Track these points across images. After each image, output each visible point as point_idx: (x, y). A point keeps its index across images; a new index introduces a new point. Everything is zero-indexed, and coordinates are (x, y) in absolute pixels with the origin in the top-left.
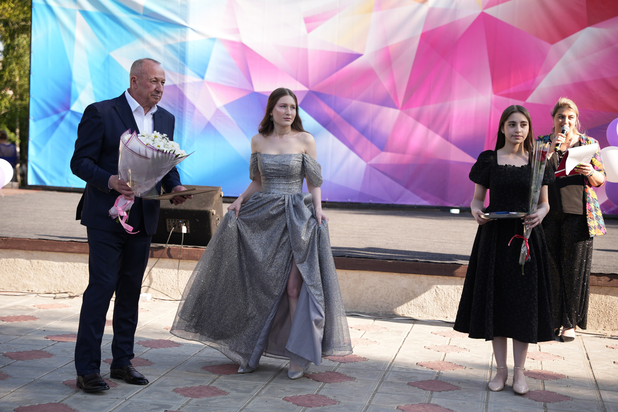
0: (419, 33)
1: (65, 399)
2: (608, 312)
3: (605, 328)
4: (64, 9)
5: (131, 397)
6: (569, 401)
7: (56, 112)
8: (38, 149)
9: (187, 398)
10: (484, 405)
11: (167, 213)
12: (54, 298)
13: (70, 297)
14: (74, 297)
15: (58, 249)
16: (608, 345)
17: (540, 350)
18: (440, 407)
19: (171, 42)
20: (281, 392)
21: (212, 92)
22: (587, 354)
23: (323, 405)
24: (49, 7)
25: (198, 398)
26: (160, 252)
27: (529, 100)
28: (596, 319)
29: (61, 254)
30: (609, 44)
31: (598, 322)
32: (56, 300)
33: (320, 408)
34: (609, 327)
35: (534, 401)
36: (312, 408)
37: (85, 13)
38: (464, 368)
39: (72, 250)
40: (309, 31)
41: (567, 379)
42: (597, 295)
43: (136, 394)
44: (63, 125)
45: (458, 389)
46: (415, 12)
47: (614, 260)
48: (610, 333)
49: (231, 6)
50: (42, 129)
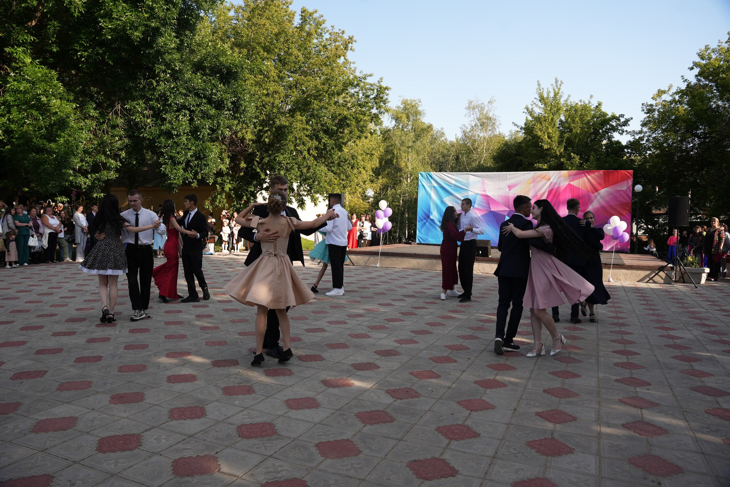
0: (548, 190)
4: (428, 186)
7: (425, 219)
8: (419, 231)
21: (477, 212)
24: (423, 185)
30: (612, 194)
40: (510, 190)
44: (427, 223)
46: (546, 184)
49: (483, 183)
50: (421, 225)
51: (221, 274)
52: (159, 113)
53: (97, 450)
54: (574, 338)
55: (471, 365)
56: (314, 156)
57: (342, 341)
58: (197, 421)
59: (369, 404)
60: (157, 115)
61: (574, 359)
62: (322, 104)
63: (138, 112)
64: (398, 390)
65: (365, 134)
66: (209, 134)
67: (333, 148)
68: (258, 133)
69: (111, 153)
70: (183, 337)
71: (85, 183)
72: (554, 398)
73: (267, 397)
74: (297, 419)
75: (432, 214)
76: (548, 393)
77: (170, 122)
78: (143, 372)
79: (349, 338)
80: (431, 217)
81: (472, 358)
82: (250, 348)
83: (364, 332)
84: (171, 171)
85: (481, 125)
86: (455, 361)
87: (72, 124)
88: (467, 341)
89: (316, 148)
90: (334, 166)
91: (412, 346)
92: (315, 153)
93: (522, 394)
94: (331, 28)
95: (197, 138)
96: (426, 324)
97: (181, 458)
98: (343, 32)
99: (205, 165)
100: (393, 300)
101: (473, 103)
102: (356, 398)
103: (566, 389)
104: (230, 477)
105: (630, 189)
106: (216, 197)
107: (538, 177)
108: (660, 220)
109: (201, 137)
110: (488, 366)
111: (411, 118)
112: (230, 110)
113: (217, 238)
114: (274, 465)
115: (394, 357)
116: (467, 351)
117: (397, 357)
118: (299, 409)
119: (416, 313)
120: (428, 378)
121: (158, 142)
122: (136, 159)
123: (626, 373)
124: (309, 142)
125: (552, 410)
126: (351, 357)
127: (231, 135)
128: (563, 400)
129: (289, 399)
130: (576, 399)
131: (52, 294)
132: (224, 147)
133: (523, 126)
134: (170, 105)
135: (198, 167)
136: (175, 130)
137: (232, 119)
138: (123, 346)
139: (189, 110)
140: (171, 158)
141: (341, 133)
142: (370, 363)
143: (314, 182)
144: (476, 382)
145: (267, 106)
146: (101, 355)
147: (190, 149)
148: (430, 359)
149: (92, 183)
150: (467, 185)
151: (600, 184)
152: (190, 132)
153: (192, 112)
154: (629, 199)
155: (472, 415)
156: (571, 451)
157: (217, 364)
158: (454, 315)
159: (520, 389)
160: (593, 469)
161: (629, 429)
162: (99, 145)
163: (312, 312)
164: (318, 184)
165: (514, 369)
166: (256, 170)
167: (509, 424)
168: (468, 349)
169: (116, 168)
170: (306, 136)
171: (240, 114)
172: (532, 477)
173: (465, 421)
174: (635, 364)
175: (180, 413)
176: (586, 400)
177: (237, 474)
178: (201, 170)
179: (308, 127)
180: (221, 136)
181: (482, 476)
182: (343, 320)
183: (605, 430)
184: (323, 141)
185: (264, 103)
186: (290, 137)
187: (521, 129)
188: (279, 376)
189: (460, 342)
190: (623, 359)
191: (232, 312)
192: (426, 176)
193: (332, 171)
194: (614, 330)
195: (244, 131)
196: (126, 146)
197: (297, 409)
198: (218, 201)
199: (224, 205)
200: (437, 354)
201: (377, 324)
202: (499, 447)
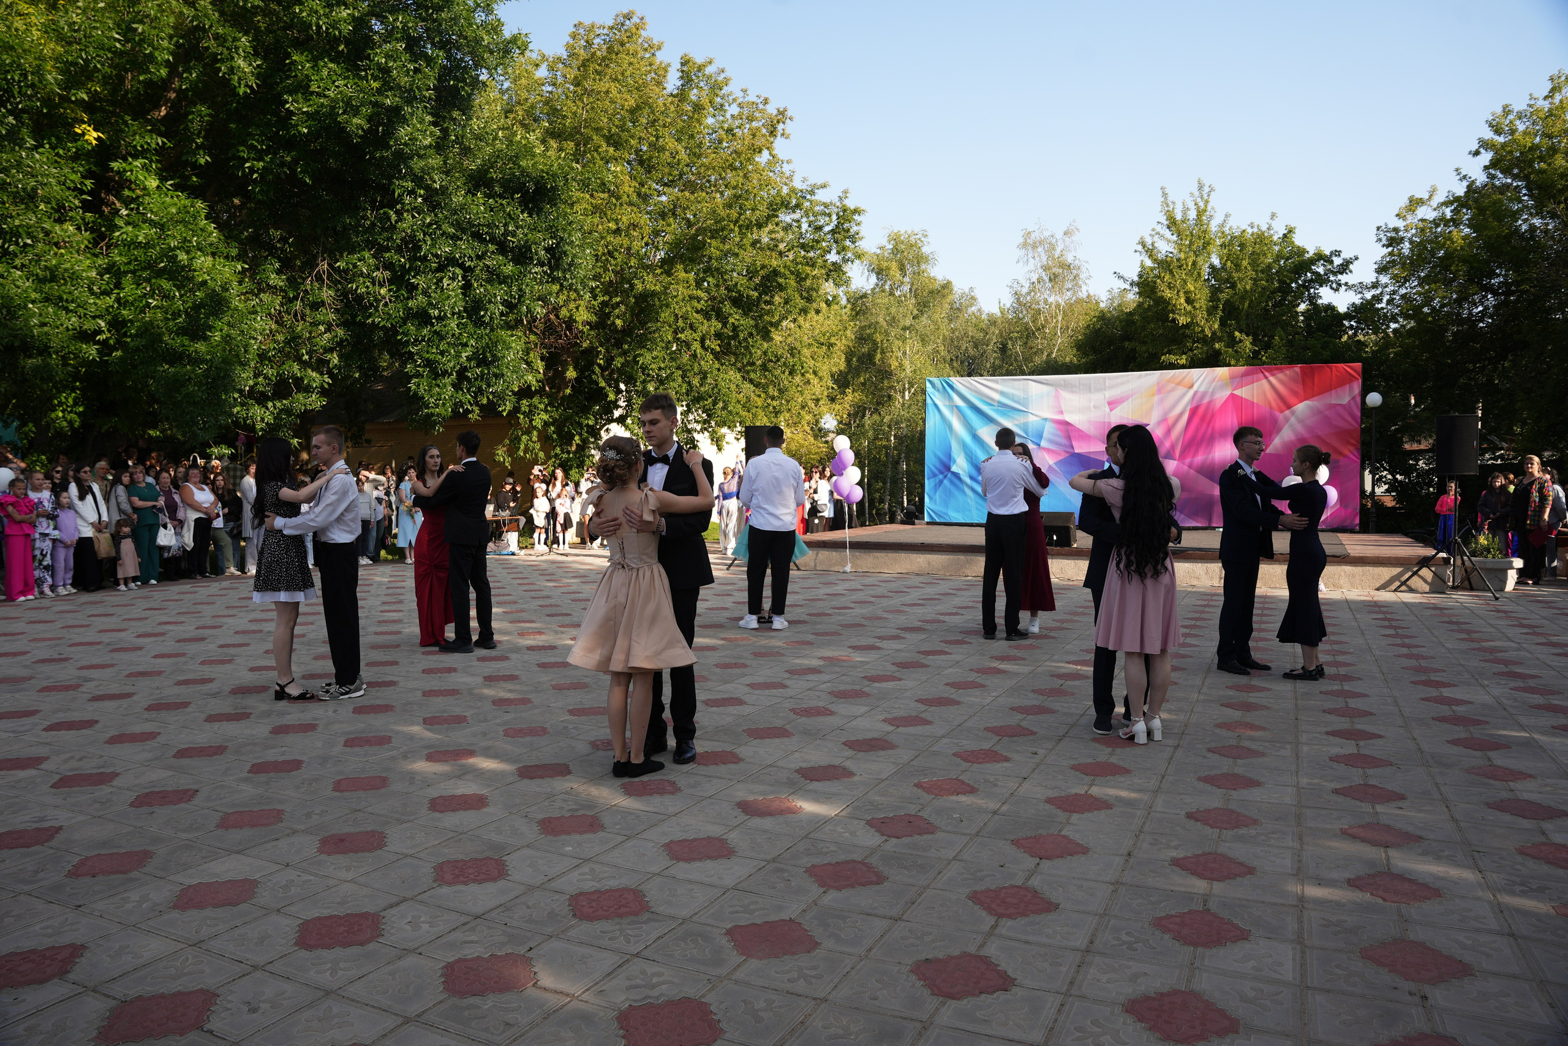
0: (1189, 407)
4: (946, 406)
7: (942, 473)
8: (931, 498)
21: (1046, 455)
24: (936, 405)
30: (1320, 412)
40: (1111, 410)
44: (946, 482)
46: (1184, 395)
49: (1057, 397)
50: (933, 485)
51: (533, 594)
52: (403, 276)
53: (296, 944)
54: (1248, 707)
55: (1038, 765)
56: (713, 352)
57: (779, 723)
58: (490, 887)
59: (833, 848)
60: (400, 280)
61: (1249, 749)
62: (727, 247)
63: (362, 274)
64: (892, 818)
65: (815, 305)
66: (502, 314)
67: (751, 335)
68: (601, 309)
69: (310, 358)
70: (460, 720)
71: (262, 420)
72: (1208, 830)
73: (629, 838)
74: (690, 881)
75: (955, 462)
76: (1197, 820)
77: (425, 293)
78: (383, 790)
79: (792, 716)
80: (954, 469)
81: (1041, 752)
82: (593, 739)
83: (821, 704)
84: (430, 390)
85: (1050, 280)
86: (1007, 759)
87: (236, 302)
88: (1030, 717)
89: (718, 335)
90: (754, 371)
91: (919, 730)
92: (715, 345)
93: (1144, 823)
94: (742, 94)
95: (479, 323)
96: (947, 684)
97: (459, 961)
98: (766, 102)
99: (496, 376)
100: (879, 638)
101: (1033, 236)
102: (806, 837)
103: (1232, 811)
104: (557, 996)
105: (1356, 402)
106: (519, 439)
107: (1169, 381)
108: (1421, 462)
109: (487, 319)
110: (1074, 768)
111: (909, 270)
112: (542, 265)
113: (523, 520)
114: (643, 972)
115: (882, 753)
116: (1031, 737)
117: (890, 752)
118: (694, 860)
119: (927, 663)
120: (952, 794)
121: (403, 333)
122: (360, 368)
123: (1355, 776)
124: (702, 323)
125: (1204, 854)
126: (797, 755)
127: (547, 315)
128: (1228, 834)
129: (672, 842)
130: (1253, 832)
131: (203, 639)
132: (532, 337)
133: (1136, 279)
134: (424, 259)
135: (482, 380)
136: (435, 307)
137: (547, 282)
138: (342, 740)
139: (462, 266)
140: (429, 363)
141: (767, 303)
142: (834, 766)
143: (715, 403)
144: (1049, 801)
145: (616, 254)
146: (299, 758)
147: (466, 345)
148: (955, 755)
149: (275, 419)
150: (1025, 402)
151: (1295, 393)
152: (465, 310)
153: (467, 270)
154: (1355, 420)
155: (1041, 866)
156: (1243, 936)
157: (527, 772)
158: (1003, 666)
159: (1139, 812)
160: (1288, 972)
161: (1360, 888)
162: (287, 342)
163: (717, 666)
164: (724, 408)
165: (1126, 771)
166: (597, 384)
167: (1117, 884)
168: (1033, 733)
169: (322, 387)
170: (697, 312)
171: (564, 271)
172: (1165, 989)
173: (1028, 879)
174: (1374, 758)
175: (456, 872)
176: (1273, 833)
177: (571, 990)
178: (489, 386)
179: (700, 293)
180: (526, 316)
181: (1064, 989)
182: (779, 680)
183: (1314, 891)
184: (731, 320)
185: (610, 247)
186: (665, 315)
187: (1131, 284)
188: (651, 794)
189: (1016, 719)
190: (1348, 748)
191: (555, 669)
192: (940, 387)
193: (751, 381)
194: (1330, 688)
195: (572, 305)
196: (340, 343)
197: (689, 860)
198: (522, 447)
199: (536, 455)
200: (970, 745)
201: (848, 687)
202: (1096, 929)
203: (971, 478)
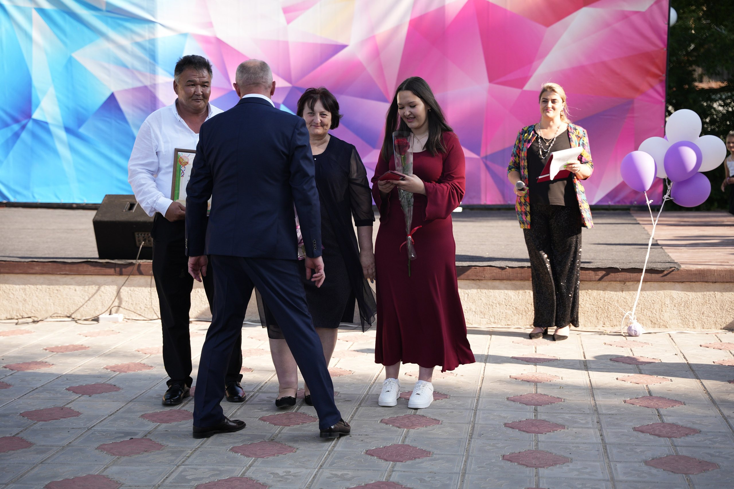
0: (408, 20)
1: (22, 431)
2: (606, 308)
3: (604, 324)
4: (18, 7)
5: (94, 426)
6: (561, 403)
7: (16, 121)
9: (155, 424)
10: (472, 413)
11: (135, 226)
12: (17, 324)
13: (34, 322)
14: (38, 322)
15: (18, 271)
16: (606, 343)
17: (536, 352)
18: (426, 417)
19: (138, 39)
20: (258, 412)
22: (584, 352)
23: (301, 423)
24: (1, 6)
25: (168, 422)
26: (130, 269)
27: (528, 87)
28: (595, 316)
29: (22, 276)
31: (597, 319)
32: (18, 326)
33: (298, 426)
34: (609, 323)
35: (524, 405)
36: (290, 427)
37: (41, 11)
38: (455, 375)
39: (34, 271)
40: (289, 22)
41: (560, 380)
42: (595, 291)
43: (100, 422)
44: (24, 135)
45: (447, 398)
47: (614, 253)
48: (609, 329)
50: (3, 140)
105: (661, 9)
150: (151, 5)
154: (659, 36)
203: (68, 130)
